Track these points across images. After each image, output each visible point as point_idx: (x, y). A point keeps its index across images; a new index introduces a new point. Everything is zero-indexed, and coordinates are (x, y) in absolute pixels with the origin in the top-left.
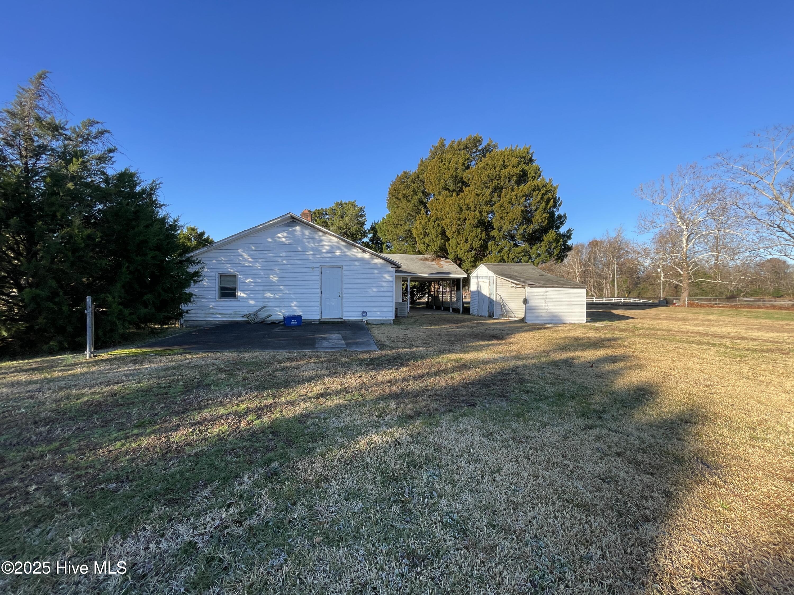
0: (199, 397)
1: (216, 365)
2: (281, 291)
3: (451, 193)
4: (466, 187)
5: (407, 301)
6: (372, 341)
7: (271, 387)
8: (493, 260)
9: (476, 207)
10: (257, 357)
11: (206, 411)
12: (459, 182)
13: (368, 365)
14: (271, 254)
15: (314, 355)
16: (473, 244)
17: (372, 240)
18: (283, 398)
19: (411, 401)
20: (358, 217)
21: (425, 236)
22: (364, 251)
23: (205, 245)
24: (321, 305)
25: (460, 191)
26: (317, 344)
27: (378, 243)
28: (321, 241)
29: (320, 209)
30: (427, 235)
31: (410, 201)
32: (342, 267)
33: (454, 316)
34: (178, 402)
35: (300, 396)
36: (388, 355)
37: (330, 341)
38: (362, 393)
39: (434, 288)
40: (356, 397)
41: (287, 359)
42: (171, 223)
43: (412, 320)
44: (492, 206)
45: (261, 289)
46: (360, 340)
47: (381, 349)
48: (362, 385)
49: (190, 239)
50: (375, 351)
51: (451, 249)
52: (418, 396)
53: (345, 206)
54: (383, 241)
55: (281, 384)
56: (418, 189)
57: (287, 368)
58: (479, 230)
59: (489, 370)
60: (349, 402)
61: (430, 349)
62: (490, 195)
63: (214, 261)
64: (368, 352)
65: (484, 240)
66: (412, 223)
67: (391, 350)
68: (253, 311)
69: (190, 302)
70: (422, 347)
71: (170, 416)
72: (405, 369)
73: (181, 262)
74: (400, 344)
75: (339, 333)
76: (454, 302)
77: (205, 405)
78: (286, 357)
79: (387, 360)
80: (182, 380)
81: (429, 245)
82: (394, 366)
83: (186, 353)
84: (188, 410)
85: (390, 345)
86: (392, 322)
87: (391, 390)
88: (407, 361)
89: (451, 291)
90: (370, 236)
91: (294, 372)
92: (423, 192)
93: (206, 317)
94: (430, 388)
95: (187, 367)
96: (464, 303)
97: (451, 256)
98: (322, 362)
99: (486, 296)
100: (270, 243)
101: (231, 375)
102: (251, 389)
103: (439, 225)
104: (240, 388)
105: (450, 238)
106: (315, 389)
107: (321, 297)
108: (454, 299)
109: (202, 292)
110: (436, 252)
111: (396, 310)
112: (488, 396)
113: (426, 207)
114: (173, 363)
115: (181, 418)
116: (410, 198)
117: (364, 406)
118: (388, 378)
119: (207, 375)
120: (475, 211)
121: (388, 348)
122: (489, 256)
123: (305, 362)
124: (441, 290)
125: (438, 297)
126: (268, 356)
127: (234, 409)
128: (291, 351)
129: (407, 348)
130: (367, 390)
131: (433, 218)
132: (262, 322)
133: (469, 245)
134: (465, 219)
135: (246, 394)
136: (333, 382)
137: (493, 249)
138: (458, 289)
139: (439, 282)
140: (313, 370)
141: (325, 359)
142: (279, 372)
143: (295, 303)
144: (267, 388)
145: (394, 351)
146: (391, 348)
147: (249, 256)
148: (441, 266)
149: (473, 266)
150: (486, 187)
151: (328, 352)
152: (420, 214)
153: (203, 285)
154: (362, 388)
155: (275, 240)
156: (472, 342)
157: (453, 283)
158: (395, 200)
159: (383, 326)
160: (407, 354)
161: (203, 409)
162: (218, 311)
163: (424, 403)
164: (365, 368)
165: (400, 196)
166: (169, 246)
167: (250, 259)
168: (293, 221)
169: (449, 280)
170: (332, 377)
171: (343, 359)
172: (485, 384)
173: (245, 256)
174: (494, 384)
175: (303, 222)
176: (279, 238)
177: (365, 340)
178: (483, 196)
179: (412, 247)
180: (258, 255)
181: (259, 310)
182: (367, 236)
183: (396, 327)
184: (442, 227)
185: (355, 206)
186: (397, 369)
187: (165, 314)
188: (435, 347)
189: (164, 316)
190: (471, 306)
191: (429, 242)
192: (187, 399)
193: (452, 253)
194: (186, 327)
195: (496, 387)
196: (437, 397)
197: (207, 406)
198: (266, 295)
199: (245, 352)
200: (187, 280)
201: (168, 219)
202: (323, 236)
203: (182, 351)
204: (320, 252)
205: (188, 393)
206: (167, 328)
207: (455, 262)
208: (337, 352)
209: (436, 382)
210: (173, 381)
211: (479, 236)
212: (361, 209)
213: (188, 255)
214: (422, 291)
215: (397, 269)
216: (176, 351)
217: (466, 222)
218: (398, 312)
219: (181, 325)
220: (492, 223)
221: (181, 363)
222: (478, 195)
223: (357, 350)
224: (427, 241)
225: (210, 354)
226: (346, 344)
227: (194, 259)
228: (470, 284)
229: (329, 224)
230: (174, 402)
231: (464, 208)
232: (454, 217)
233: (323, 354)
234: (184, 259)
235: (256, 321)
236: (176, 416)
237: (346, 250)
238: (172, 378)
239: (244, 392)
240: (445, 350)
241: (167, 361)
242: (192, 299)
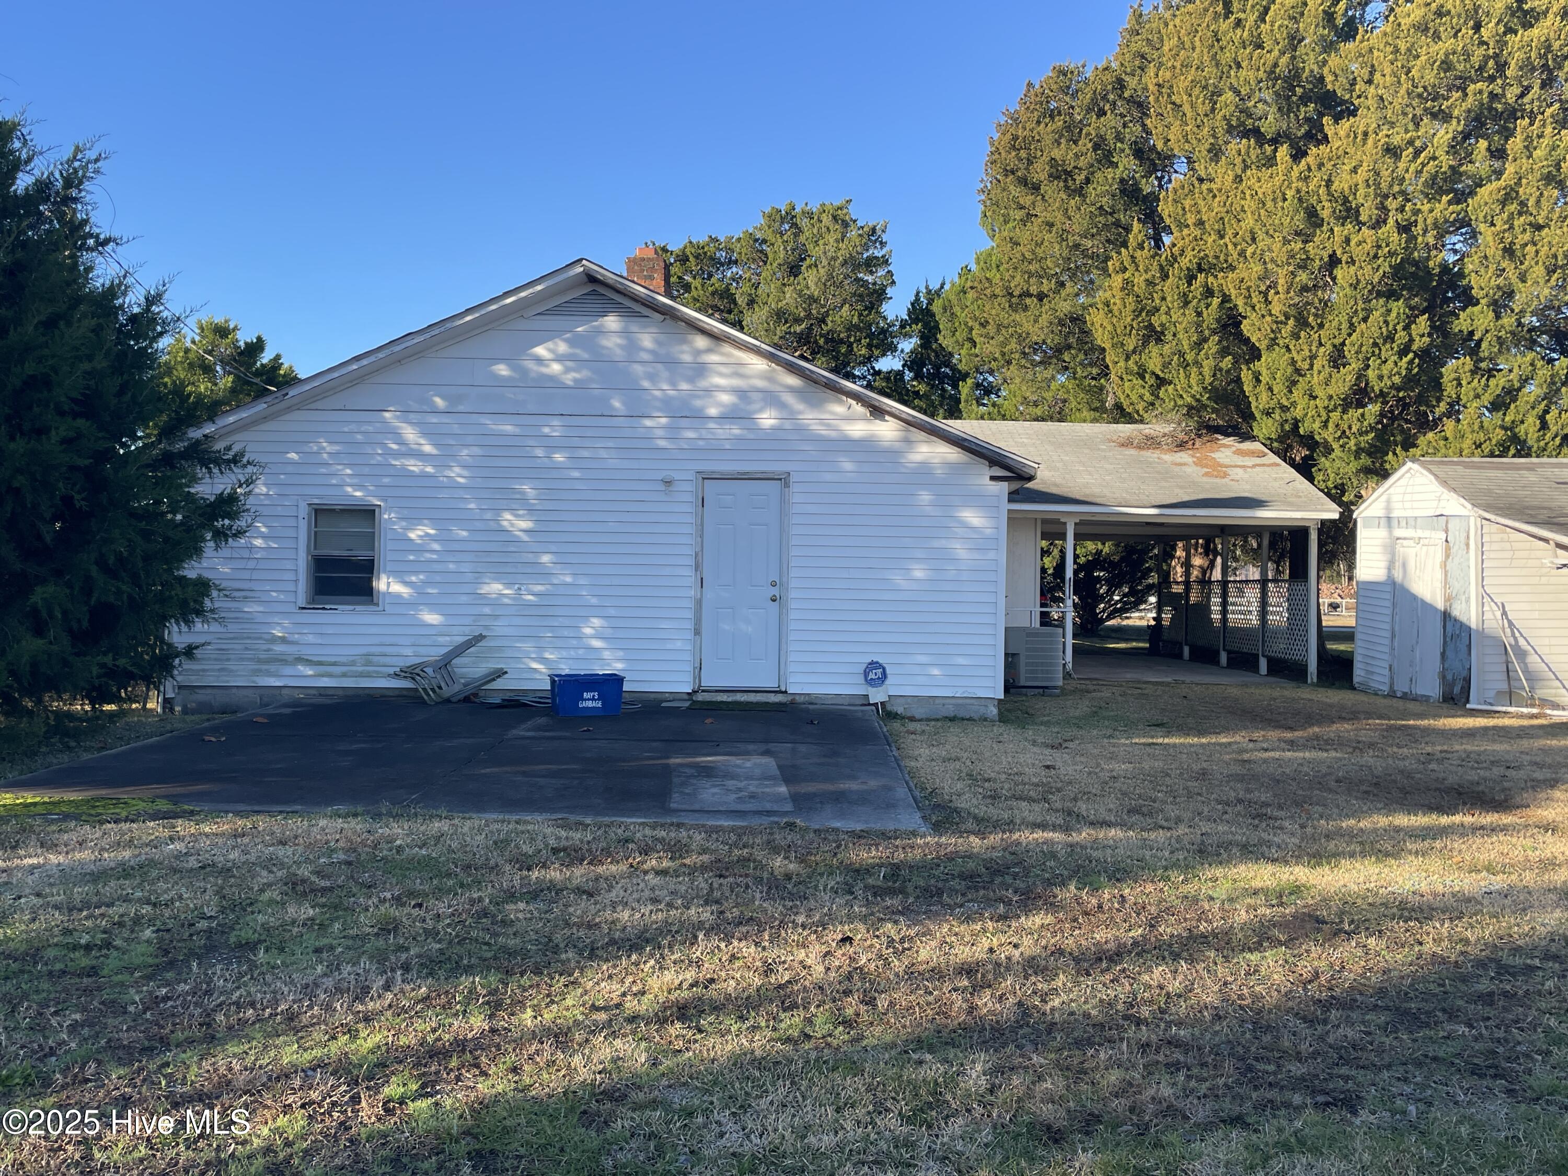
0: (209, 993)
1: (282, 865)
2: (543, 574)
3: (1268, 149)
4: (1337, 119)
5: (1061, 623)
6: (901, 792)
7: (485, 966)
8: (1467, 444)
9: (1383, 208)
10: (439, 838)
11: (232, 1049)
12: (1305, 99)
13: (879, 892)
14: (509, 428)
15: (661, 841)
16: (1371, 374)
17: (915, 363)
18: (529, 1012)
19: (1057, 1064)
20: (857, 267)
21: (1146, 341)
22: (878, 412)
23: (263, 393)
24: (697, 632)
25: (1309, 136)
26: (675, 796)
27: (942, 378)
28: (701, 370)
29: (702, 239)
30: (1154, 335)
31: (1080, 192)
32: (783, 480)
33: (1276, 693)
34: (131, 1009)
35: (595, 1008)
36: (968, 856)
37: (731, 783)
38: (850, 1012)
39: (1187, 565)
40: (821, 1027)
41: (555, 851)
42: (136, 310)
43: (1083, 707)
44: (1461, 197)
45: (465, 568)
46: (853, 786)
47: (938, 828)
48: (849, 977)
49: (207, 369)
50: (914, 834)
51: (1264, 396)
52: (1091, 1044)
53: (804, 223)
54: (962, 367)
55: (526, 955)
56: (1119, 138)
57: (555, 890)
58: (1398, 307)
59: (1429, 947)
60: (788, 1048)
61: (1160, 836)
62: (1452, 149)
63: (293, 456)
64: (885, 836)
65: (1424, 354)
66: (1090, 288)
67: (982, 834)
68: (435, 653)
69: (199, 612)
70: (1122, 825)
71: (99, 1063)
72: (1038, 919)
73: (168, 459)
74: (1025, 810)
75: (767, 753)
76: (1276, 632)
77: (230, 1028)
78: (552, 842)
79: (962, 876)
80: (151, 922)
81: (1162, 382)
82: (990, 902)
83: (176, 816)
84: (165, 1043)
85: (981, 811)
86: (993, 711)
87: (972, 1009)
88: (1049, 883)
89: (1264, 582)
90: (908, 345)
91: (579, 909)
92: (1141, 152)
93: (257, 672)
94: (1145, 1012)
95: (175, 871)
96: (1324, 635)
97: (1266, 427)
98: (692, 871)
99: (1427, 607)
100: (503, 383)
101: (336, 907)
102: (406, 968)
103: (1209, 292)
104: (365, 963)
105: (1263, 345)
106: (654, 983)
107: (699, 603)
108: (1279, 615)
109: (246, 575)
110: (1192, 410)
111: (1011, 660)
112: (1419, 1064)
113: (1152, 217)
114: (127, 854)
115: (141, 1069)
116: (1080, 178)
117: (855, 1068)
118: (963, 953)
119: (243, 907)
120: (1378, 223)
121: (970, 825)
122: (1449, 425)
123: (623, 867)
124: (1217, 575)
125: (1203, 608)
126: (480, 838)
127: (334, 1048)
128: (573, 818)
129: (1054, 828)
130: (870, 1002)
131: (1184, 262)
132: (467, 699)
133: (1350, 379)
134: (1334, 261)
135: (387, 987)
136: (733, 958)
137: (1466, 392)
138: (1299, 573)
139: (1209, 541)
140: (655, 901)
141: (705, 858)
142: (521, 905)
143: (596, 622)
144: (469, 970)
145: (994, 839)
146: (984, 826)
147: (424, 434)
148: (1219, 470)
149: (1367, 471)
150: (1434, 116)
151: (717, 830)
152: (1125, 244)
153: (251, 548)
154: (847, 993)
155: (524, 372)
156: (1356, 814)
157: (1272, 545)
158: (1015, 191)
159: (955, 729)
160: (1053, 855)
161: (223, 1042)
162: (306, 652)
163: (1114, 1077)
164: (868, 904)
165: (1040, 172)
166: (127, 397)
167: (428, 449)
168: (594, 293)
169: (1257, 531)
170: (728, 939)
171: (778, 862)
172: (1407, 1012)
173: (410, 434)
174: (1452, 1015)
175: (635, 298)
176: (539, 360)
177: (873, 783)
178: (1417, 153)
179: (1089, 390)
180: (456, 429)
181: (460, 650)
182: (893, 348)
183: (1008, 733)
184: (1226, 299)
185: (845, 225)
186: (1003, 918)
187: (108, 660)
188: (1182, 830)
189: (103, 666)
190: (1359, 650)
191: (1166, 365)
192: (166, 998)
193: (1268, 413)
194: (185, 711)
195: (1462, 1029)
196: (1178, 1056)
197: (236, 1031)
198: (485, 589)
199: (397, 817)
200: (189, 530)
201: (125, 294)
202: (709, 351)
203: (163, 806)
204: (700, 417)
205: (169, 975)
206: (111, 714)
207: (1284, 454)
208: (752, 832)
209: (1175, 986)
210: (121, 924)
211: (1401, 337)
212: (873, 235)
213: (195, 434)
214: (1133, 581)
215: (1016, 485)
216: (142, 805)
217: (1339, 272)
218: (1023, 668)
219: (168, 703)
220: (1461, 275)
221: (156, 854)
222: (1392, 152)
223: (837, 824)
224: (1154, 363)
225: (262, 823)
226: (795, 798)
227: (219, 446)
228: (1354, 552)
229: (741, 301)
230: (117, 1008)
231: (1325, 214)
232: (1278, 251)
233: (699, 837)
234: (180, 446)
235: (447, 692)
236: (121, 1063)
237: (799, 406)
238: (115, 911)
239: (381, 982)
240: (1227, 845)
241: (104, 843)
242: (207, 603)
